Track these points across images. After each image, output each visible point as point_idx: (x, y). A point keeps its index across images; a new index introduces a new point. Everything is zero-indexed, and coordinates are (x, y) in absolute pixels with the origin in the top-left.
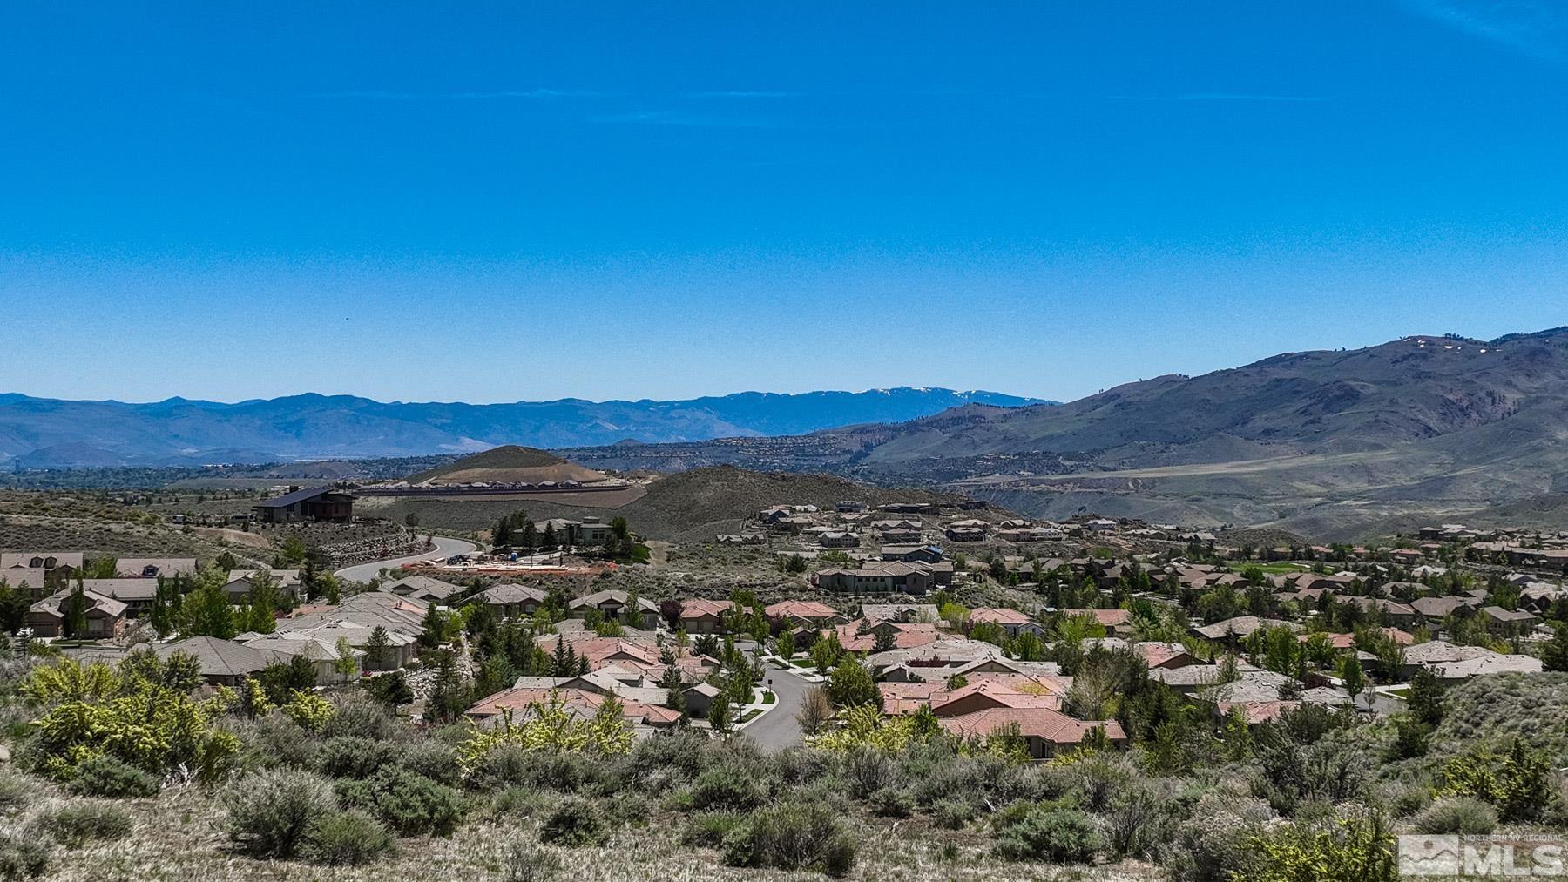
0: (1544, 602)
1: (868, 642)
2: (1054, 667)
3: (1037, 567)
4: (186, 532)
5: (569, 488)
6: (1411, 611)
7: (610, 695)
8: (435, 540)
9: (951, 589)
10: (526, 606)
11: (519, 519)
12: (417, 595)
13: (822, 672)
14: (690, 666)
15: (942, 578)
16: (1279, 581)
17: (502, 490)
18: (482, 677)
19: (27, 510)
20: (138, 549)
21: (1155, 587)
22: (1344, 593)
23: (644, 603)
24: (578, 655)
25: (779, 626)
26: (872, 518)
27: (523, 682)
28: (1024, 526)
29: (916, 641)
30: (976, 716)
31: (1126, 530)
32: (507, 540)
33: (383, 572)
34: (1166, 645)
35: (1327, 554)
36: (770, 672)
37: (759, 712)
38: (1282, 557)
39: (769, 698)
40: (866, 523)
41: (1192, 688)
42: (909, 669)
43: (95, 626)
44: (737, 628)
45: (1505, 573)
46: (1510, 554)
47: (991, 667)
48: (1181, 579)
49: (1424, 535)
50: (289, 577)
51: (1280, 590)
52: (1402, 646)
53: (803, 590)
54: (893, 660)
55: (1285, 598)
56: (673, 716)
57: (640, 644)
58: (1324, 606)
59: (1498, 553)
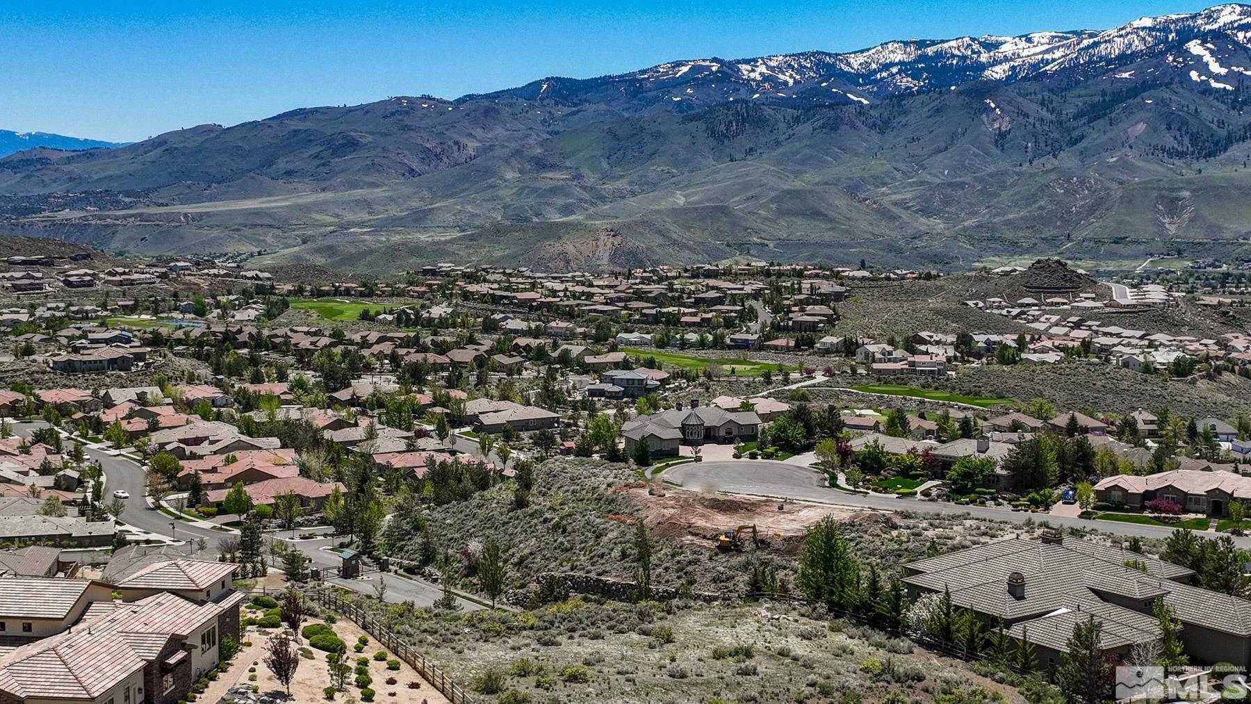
0: (528, 348)
1: (140, 424)
2: (276, 441)
3: (187, 334)
6: (448, 360)
15: (139, 357)
16: (357, 338)
21: (275, 347)
22: (400, 346)
25: (61, 410)
28: (124, 273)
29: (173, 421)
31: (200, 270)
34: (322, 411)
35: (361, 292)
41: (354, 443)
42: (188, 449)
44: (36, 413)
45: (492, 312)
46: (493, 296)
47: (239, 446)
48: (293, 341)
49: (425, 272)
52: (463, 401)
53: (44, 372)
54: (169, 438)
55: (365, 352)
56: (70, 496)
58: (394, 358)
59: (485, 295)
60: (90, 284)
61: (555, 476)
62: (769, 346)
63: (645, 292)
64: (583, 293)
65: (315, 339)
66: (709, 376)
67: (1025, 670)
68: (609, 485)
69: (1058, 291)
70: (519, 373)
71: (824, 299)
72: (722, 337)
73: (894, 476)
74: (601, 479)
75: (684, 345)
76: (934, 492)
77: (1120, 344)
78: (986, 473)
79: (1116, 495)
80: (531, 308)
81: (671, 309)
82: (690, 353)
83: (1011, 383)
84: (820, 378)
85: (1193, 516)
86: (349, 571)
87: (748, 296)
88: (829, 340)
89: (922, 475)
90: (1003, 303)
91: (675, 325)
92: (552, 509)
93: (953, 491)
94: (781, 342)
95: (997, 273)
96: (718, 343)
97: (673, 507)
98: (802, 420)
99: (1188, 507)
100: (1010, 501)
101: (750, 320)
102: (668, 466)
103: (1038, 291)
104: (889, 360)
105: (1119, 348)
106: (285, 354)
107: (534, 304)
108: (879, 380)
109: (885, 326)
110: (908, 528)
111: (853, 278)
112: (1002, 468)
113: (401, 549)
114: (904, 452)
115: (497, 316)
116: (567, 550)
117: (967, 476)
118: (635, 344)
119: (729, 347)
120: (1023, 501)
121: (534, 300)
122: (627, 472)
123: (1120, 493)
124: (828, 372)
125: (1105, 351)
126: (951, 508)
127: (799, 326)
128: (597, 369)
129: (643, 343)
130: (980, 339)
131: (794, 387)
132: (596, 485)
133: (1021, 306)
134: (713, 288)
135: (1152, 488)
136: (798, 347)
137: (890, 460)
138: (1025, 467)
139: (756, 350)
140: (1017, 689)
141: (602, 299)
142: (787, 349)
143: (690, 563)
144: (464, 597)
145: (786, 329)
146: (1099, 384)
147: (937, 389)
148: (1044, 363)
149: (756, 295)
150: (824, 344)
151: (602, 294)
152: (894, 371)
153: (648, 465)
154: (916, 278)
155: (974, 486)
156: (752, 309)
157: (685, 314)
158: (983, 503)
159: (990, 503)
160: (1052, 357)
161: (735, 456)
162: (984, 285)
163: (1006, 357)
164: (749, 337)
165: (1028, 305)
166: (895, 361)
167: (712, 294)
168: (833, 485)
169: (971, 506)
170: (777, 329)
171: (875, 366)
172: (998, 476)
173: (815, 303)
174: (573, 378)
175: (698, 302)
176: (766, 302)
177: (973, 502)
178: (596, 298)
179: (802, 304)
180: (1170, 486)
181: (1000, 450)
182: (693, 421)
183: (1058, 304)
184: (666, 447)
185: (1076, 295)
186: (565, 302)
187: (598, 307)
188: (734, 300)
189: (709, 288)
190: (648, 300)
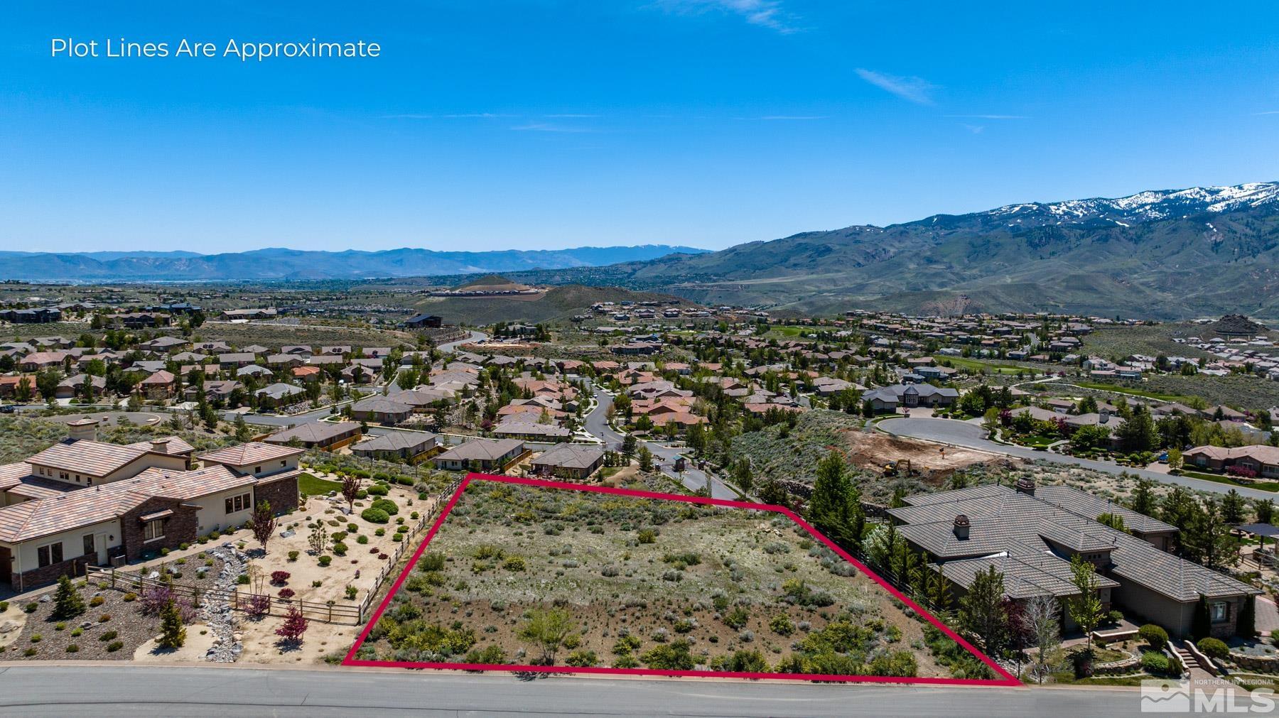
0: (876, 353)
1: (629, 380)
2: (691, 393)
3: (694, 339)
4: (382, 332)
5: (515, 293)
7: (544, 407)
8: (472, 332)
9: (660, 352)
10: (510, 365)
11: (502, 325)
12: (470, 361)
13: (613, 391)
14: (569, 393)
15: (658, 348)
16: (782, 344)
17: (487, 294)
18: (500, 399)
19: (322, 324)
20: (367, 341)
21: (737, 347)
23: (552, 363)
24: (531, 390)
25: (599, 372)
26: (635, 308)
27: (514, 402)
28: (694, 311)
29: (647, 379)
30: (662, 415)
31: (734, 311)
32: (500, 333)
33: (455, 347)
34: (732, 379)
36: (595, 390)
37: (592, 409)
38: (793, 324)
39: (595, 404)
40: (633, 310)
41: (740, 397)
42: (643, 393)
43: (364, 379)
44: (584, 372)
46: (876, 326)
47: (670, 394)
48: (746, 344)
49: (848, 314)
50: (424, 355)
51: (782, 348)
52: (816, 378)
53: (607, 353)
54: (638, 389)
55: (782, 352)
56: (564, 414)
57: (552, 381)
58: (797, 355)
60: (676, 316)
62: (1033, 359)
64: (928, 326)
65: (758, 343)
66: (983, 374)
67: (939, 606)
68: (838, 428)
69: (1240, 334)
70: (866, 366)
71: (1075, 334)
72: (1004, 353)
73: (1035, 435)
74: (836, 424)
75: (980, 356)
76: (1061, 449)
77: (1275, 366)
78: (1101, 437)
79: (1201, 460)
80: (895, 333)
81: (976, 337)
82: (982, 361)
83: (1187, 387)
84: (1055, 377)
85: (1267, 480)
86: (679, 467)
87: (1027, 331)
88: (1071, 356)
89: (1055, 436)
90: (1200, 341)
91: (978, 345)
92: (800, 440)
93: (1076, 449)
94: (1040, 357)
95: (1198, 323)
96: (1001, 356)
97: (869, 444)
98: (984, 395)
99: (1264, 473)
100: (1116, 457)
101: (1026, 344)
102: (884, 418)
103: (1224, 333)
104: (1105, 369)
105: (1275, 369)
106: (741, 350)
107: (898, 331)
108: (1095, 381)
109: (1112, 351)
110: (1024, 471)
111: (1100, 323)
112: (1114, 435)
113: (714, 458)
114: (1047, 420)
115: (873, 337)
116: (798, 466)
117: (1086, 438)
118: (950, 354)
119: (1008, 359)
120: (1127, 459)
121: (899, 329)
122: (854, 420)
123: (1204, 459)
124: (1062, 374)
125: (1264, 370)
126: (1071, 460)
127: (1055, 348)
128: (912, 366)
129: (955, 354)
130: (1172, 360)
131: (1037, 382)
132: (831, 427)
133: (1212, 342)
134: (1006, 325)
135: (1232, 457)
136: (1050, 360)
137: (1036, 425)
138: (1131, 435)
139: (1024, 361)
140: (923, 625)
141: (938, 330)
142: (1044, 361)
143: (862, 481)
144: (734, 490)
145: (1047, 350)
146: (1253, 390)
147: (1133, 388)
148: (1213, 375)
149: (1033, 330)
150: (1068, 359)
151: (939, 327)
152: (1105, 376)
153: (871, 417)
154: (1141, 324)
155: (1091, 446)
156: (1027, 337)
157: (985, 339)
158: (1095, 458)
159: (1101, 459)
160: (1221, 373)
161: (933, 416)
162: (1188, 330)
163: (1187, 370)
164: (1021, 353)
165: (1217, 342)
166: (1109, 369)
167: (1005, 329)
168: (991, 438)
169: (1086, 459)
170: (1040, 349)
171: (1093, 372)
172: (1111, 440)
173: (1069, 335)
174: (898, 370)
175: (995, 333)
176: (1037, 335)
177: (1088, 456)
178: (934, 329)
179: (1059, 336)
180: (1248, 456)
181: (1114, 423)
182: (912, 392)
183: (1239, 342)
184: (887, 407)
185: (1253, 337)
186: (915, 331)
187: (934, 334)
188: (1017, 332)
189: (1004, 325)
190: (965, 331)
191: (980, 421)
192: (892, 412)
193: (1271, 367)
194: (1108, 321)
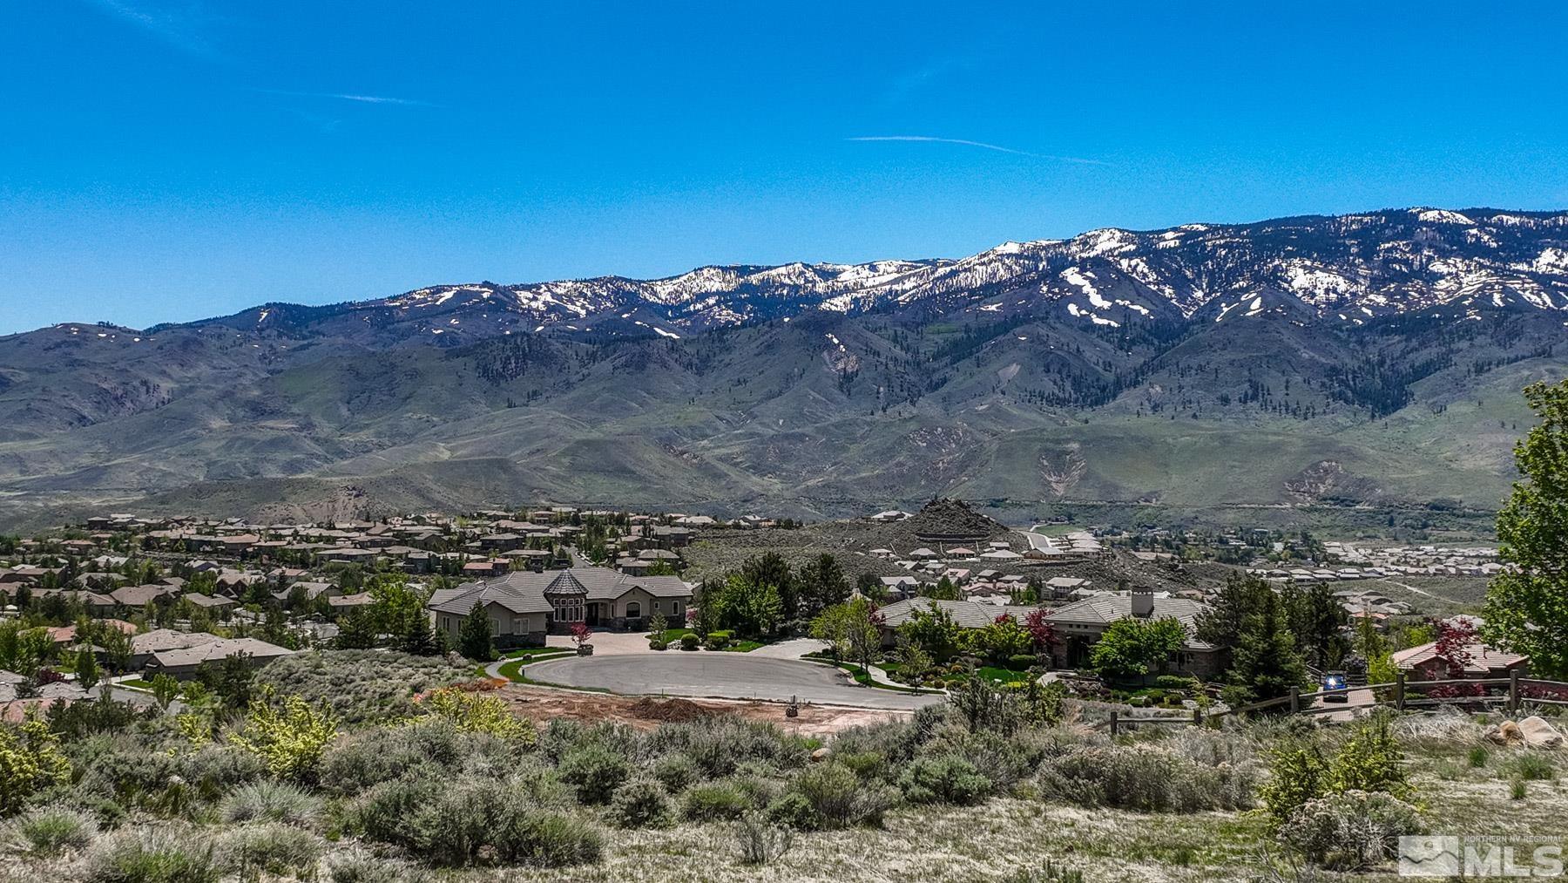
6: (112, 602)
22: (38, 586)
45: (188, 560)
46: (189, 542)
49: (92, 525)
52: (130, 636)
58: (22, 599)
59: (176, 541)
61: (299, 681)
63: (410, 534)
64: (320, 538)
68: (416, 689)
69: (960, 540)
70: (226, 619)
71: (662, 542)
73: (977, 665)
74: (395, 681)
80: (244, 556)
81: (449, 555)
87: (556, 540)
89: (1034, 663)
90: (892, 556)
91: (456, 574)
95: (879, 520)
98: (775, 581)
102: (528, 660)
103: (937, 540)
107: (250, 550)
111: (691, 526)
112: (1198, 638)
115: (195, 563)
117: (1136, 653)
121: (249, 545)
122: (448, 671)
132: (389, 689)
133: (914, 558)
134: (506, 530)
137: (963, 639)
149: (566, 539)
151: (349, 538)
153: (489, 660)
154: (773, 526)
155: (1153, 672)
156: (562, 553)
157: (469, 561)
158: (1177, 703)
159: (1191, 703)
161: (654, 648)
162: (864, 534)
165: (924, 558)
167: (506, 537)
168: (867, 682)
169: (1155, 707)
172: (1193, 653)
173: (650, 546)
174: (310, 627)
175: (487, 547)
176: (580, 546)
177: (1158, 701)
178: (339, 542)
179: (633, 548)
182: (566, 588)
183: (963, 556)
184: (520, 631)
185: (984, 545)
186: (297, 546)
187: (345, 552)
188: (536, 544)
189: (500, 530)
190: (415, 544)
191: (794, 649)
192: (531, 644)
193: (1074, 588)
194: (708, 520)
